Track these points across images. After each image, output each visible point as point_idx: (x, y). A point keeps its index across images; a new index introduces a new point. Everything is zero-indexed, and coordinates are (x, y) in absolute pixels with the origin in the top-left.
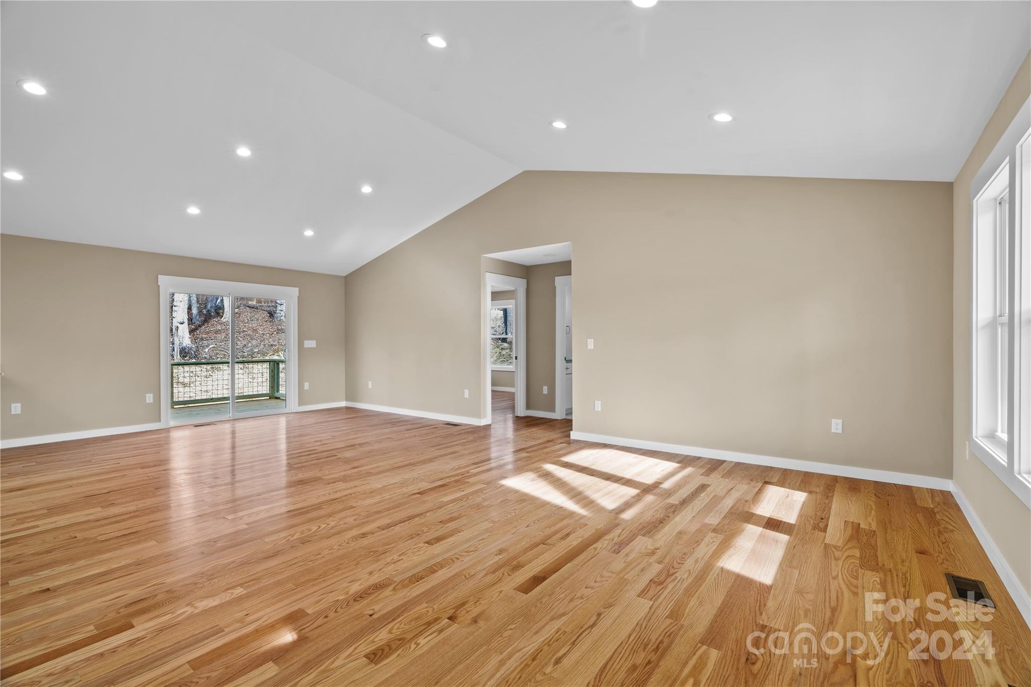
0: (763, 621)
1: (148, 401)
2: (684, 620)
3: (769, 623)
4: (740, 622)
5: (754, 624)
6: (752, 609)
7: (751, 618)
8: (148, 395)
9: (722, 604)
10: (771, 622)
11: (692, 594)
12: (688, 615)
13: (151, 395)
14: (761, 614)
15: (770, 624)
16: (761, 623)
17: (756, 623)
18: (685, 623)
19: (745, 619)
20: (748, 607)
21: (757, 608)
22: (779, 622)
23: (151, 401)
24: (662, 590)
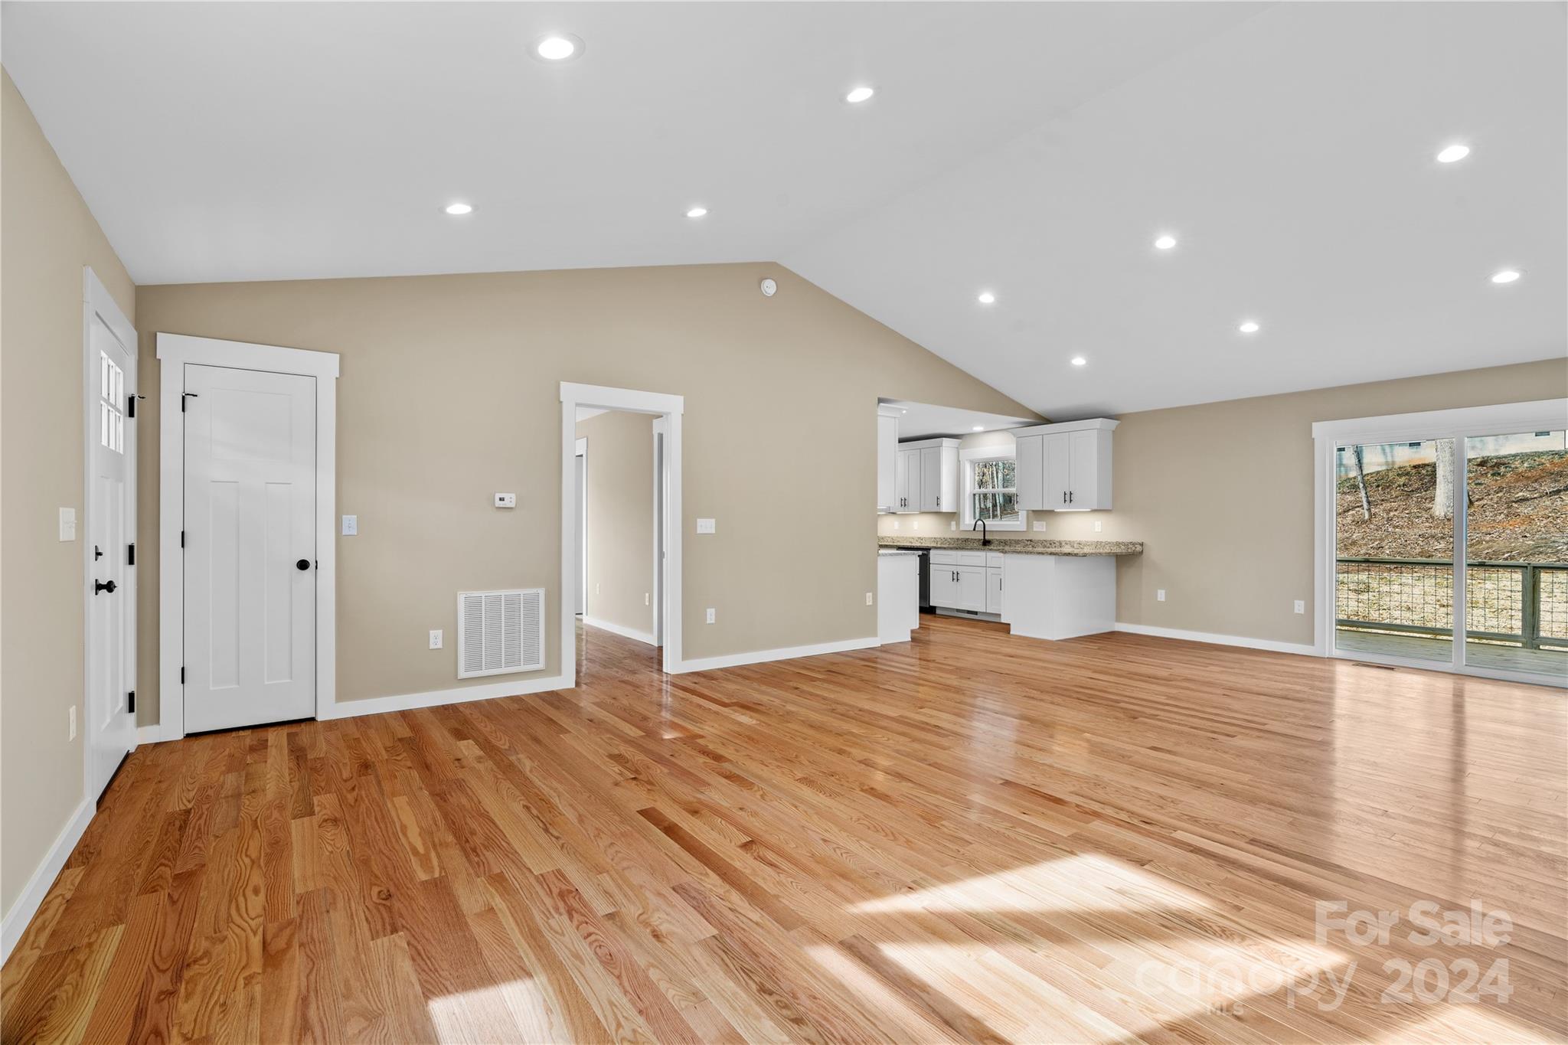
0: (400, 936)
1: (1296, 611)
2: (483, 881)
3: (391, 940)
4: (426, 918)
5: (408, 927)
6: (424, 941)
7: (416, 929)
8: (1297, 602)
9: (466, 923)
10: (390, 942)
11: (512, 909)
12: (485, 887)
13: (1302, 603)
14: (409, 944)
15: (389, 939)
16: (401, 933)
17: (407, 929)
18: (479, 879)
19: (423, 924)
20: (433, 941)
21: (420, 948)
22: (380, 950)
23: (1302, 611)
24: (548, 890)
